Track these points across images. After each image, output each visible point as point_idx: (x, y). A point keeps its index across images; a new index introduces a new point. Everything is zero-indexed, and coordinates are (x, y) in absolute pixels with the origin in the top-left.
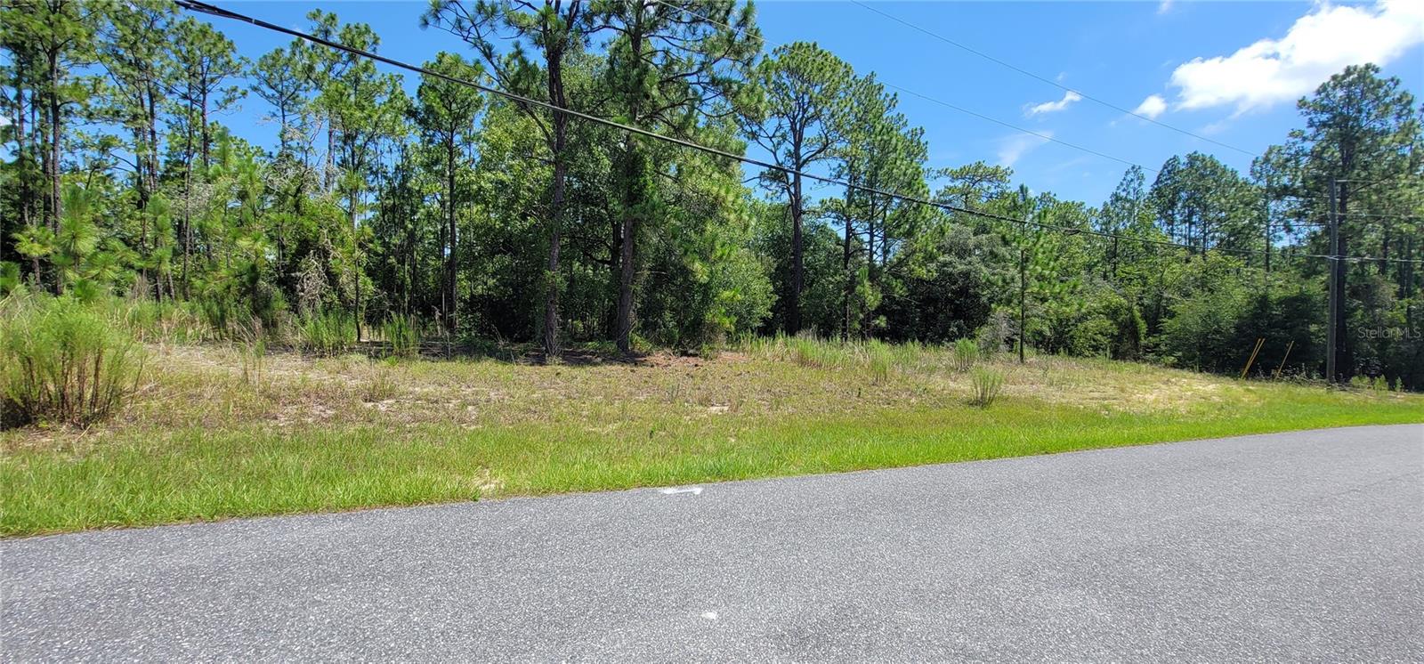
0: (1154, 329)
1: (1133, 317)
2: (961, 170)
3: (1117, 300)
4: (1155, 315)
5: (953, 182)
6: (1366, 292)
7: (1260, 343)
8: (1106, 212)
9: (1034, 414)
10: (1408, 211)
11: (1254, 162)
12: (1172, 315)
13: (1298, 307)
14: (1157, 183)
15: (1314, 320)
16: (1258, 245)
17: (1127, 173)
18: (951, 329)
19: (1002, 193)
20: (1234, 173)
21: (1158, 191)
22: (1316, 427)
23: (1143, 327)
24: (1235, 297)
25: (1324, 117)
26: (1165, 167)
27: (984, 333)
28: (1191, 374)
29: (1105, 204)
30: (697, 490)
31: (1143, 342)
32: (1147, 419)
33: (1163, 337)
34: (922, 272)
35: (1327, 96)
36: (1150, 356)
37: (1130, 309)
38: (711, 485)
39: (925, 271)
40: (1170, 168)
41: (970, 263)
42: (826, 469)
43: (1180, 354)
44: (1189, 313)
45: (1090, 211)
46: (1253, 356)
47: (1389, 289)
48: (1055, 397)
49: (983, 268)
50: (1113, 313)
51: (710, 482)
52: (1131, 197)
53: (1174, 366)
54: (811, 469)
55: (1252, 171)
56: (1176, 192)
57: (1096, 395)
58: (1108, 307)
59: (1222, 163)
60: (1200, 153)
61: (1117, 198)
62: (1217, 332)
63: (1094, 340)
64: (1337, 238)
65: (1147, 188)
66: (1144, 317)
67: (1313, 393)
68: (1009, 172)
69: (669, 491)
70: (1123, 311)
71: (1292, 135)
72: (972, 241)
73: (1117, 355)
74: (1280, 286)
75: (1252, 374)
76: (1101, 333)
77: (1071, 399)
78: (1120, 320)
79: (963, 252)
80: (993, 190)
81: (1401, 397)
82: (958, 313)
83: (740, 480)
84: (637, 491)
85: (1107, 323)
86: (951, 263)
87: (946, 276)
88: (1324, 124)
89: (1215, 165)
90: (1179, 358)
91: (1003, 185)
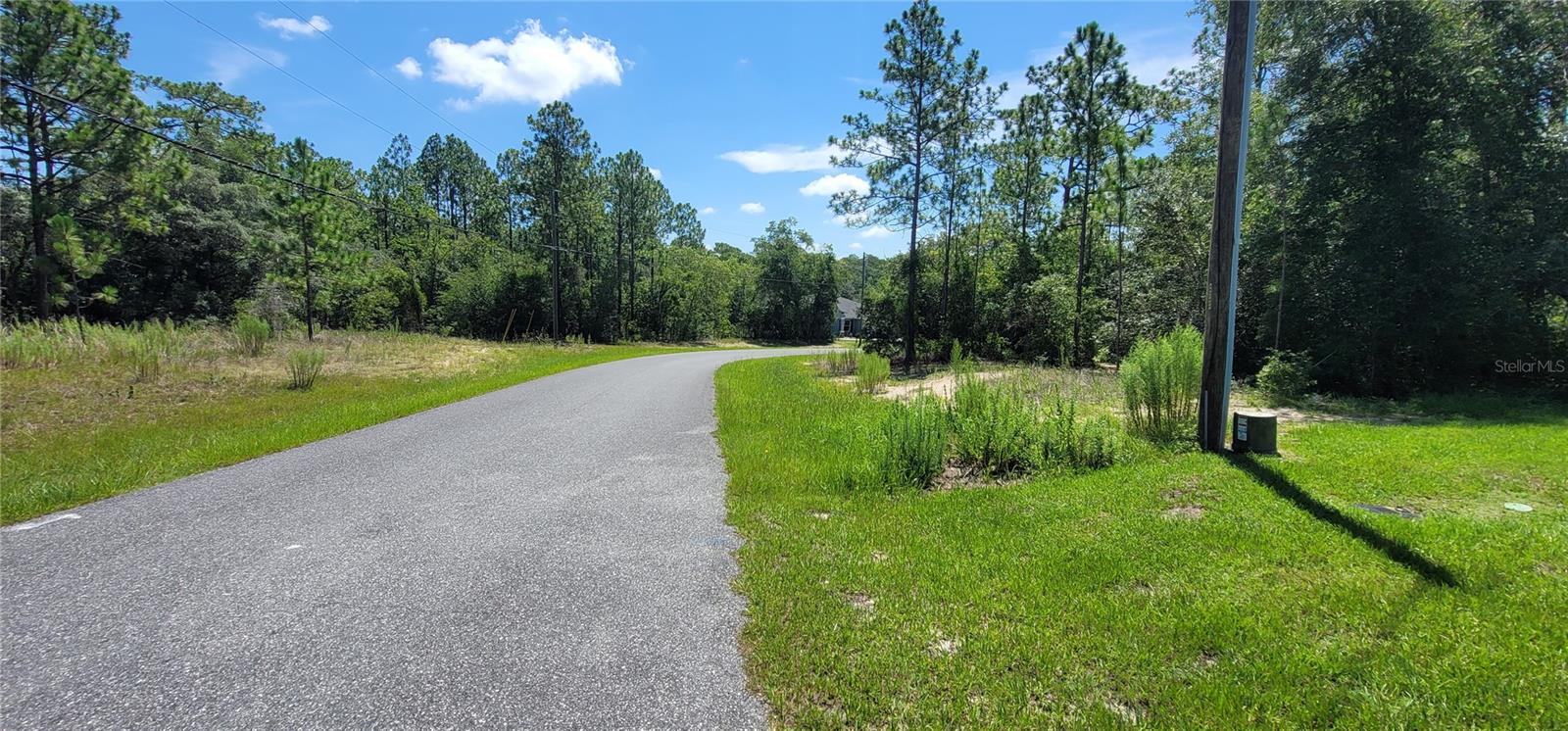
0: (432, 302)
1: (413, 289)
2: (184, 86)
3: (398, 272)
4: (433, 286)
5: (170, 99)
6: (570, 273)
7: (514, 311)
8: (375, 177)
9: (356, 389)
10: (589, 218)
11: (499, 158)
12: (446, 288)
13: (534, 281)
14: (422, 156)
15: (544, 294)
16: (503, 229)
17: (395, 140)
18: (198, 303)
19: (252, 133)
20: (484, 163)
21: (423, 165)
22: (556, 372)
23: (423, 299)
24: (492, 275)
25: (544, 136)
26: (428, 143)
27: (249, 311)
28: (467, 341)
29: (374, 168)
30: (69, 516)
31: (424, 313)
32: (455, 380)
33: (439, 308)
34: (145, 224)
35: (545, 119)
36: (430, 327)
37: (411, 282)
39: (148, 223)
40: (433, 142)
41: (219, 218)
43: (456, 323)
44: (460, 285)
45: (358, 173)
46: (511, 320)
47: (582, 272)
48: (369, 372)
49: (239, 225)
50: (394, 285)
52: (401, 166)
53: (451, 335)
55: (498, 164)
56: (440, 170)
57: (404, 366)
58: (389, 279)
59: (474, 151)
60: (456, 137)
61: (385, 163)
62: (482, 303)
63: (375, 312)
64: (551, 231)
65: (414, 159)
66: (422, 290)
67: (547, 348)
68: (259, 107)
70: (404, 283)
71: (525, 143)
72: (219, 189)
73: (405, 328)
74: (523, 265)
75: (510, 339)
76: (383, 305)
77: (385, 371)
78: (401, 292)
79: (203, 201)
80: (236, 125)
81: (591, 348)
82: (203, 281)
85: (387, 294)
86: (188, 214)
87: (181, 232)
88: (543, 142)
89: (469, 150)
90: (455, 327)
91: (252, 122)
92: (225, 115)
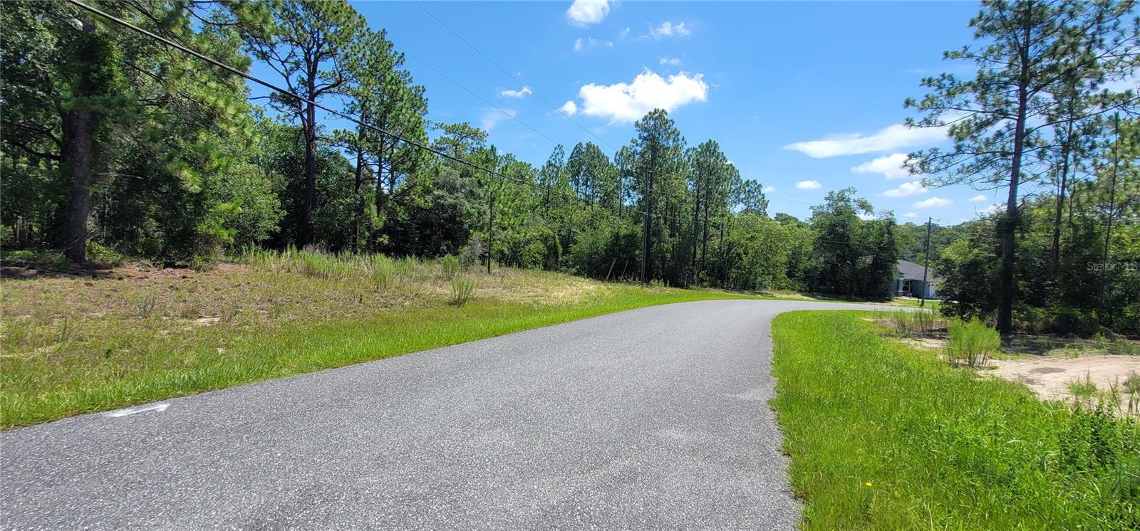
0: (566, 252)
1: (555, 242)
2: (453, 126)
3: (547, 231)
4: (567, 241)
5: (446, 134)
6: (658, 233)
7: (615, 259)
8: (543, 171)
9: (492, 309)
10: (674, 192)
11: (617, 154)
12: (575, 242)
13: (631, 238)
14: (571, 158)
15: (637, 248)
16: (616, 202)
17: (556, 148)
18: (442, 248)
19: (481, 149)
20: (608, 158)
21: (571, 164)
22: (634, 308)
23: (560, 249)
24: (605, 233)
25: (646, 134)
26: (575, 149)
27: (465, 251)
28: (583, 279)
29: (543, 167)
30: (162, 407)
31: (560, 259)
32: (558, 309)
33: (571, 256)
34: (420, 202)
35: (647, 123)
36: (564, 268)
37: (554, 238)
38: (182, 399)
39: (422, 201)
40: (578, 149)
41: (457, 198)
42: (319, 367)
43: (578, 267)
44: (584, 241)
45: (535, 170)
46: (612, 268)
47: (667, 232)
48: (508, 296)
49: (466, 202)
50: (545, 239)
51: (182, 396)
52: (557, 165)
53: (575, 274)
54: (303, 369)
55: (615, 159)
56: (580, 165)
57: (532, 294)
58: (542, 236)
59: (602, 152)
60: (592, 143)
61: (550, 164)
62: (596, 253)
63: (534, 258)
64: (648, 204)
65: (565, 161)
66: (562, 243)
67: (635, 288)
68: (485, 133)
69: (120, 414)
70: (551, 239)
71: (632, 141)
72: (459, 182)
73: (547, 267)
74: (625, 227)
75: (610, 280)
76: (538, 253)
77: (517, 297)
78: (548, 244)
79: (452, 189)
80: (474, 146)
81: (669, 290)
82: (448, 235)
83: (221, 389)
84: (72, 420)
85: (541, 246)
86: (443, 196)
87: (439, 206)
88: (645, 138)
89: (599, 152)
90: (577, 269)
91: (482, 143)
92: (470, 141)
